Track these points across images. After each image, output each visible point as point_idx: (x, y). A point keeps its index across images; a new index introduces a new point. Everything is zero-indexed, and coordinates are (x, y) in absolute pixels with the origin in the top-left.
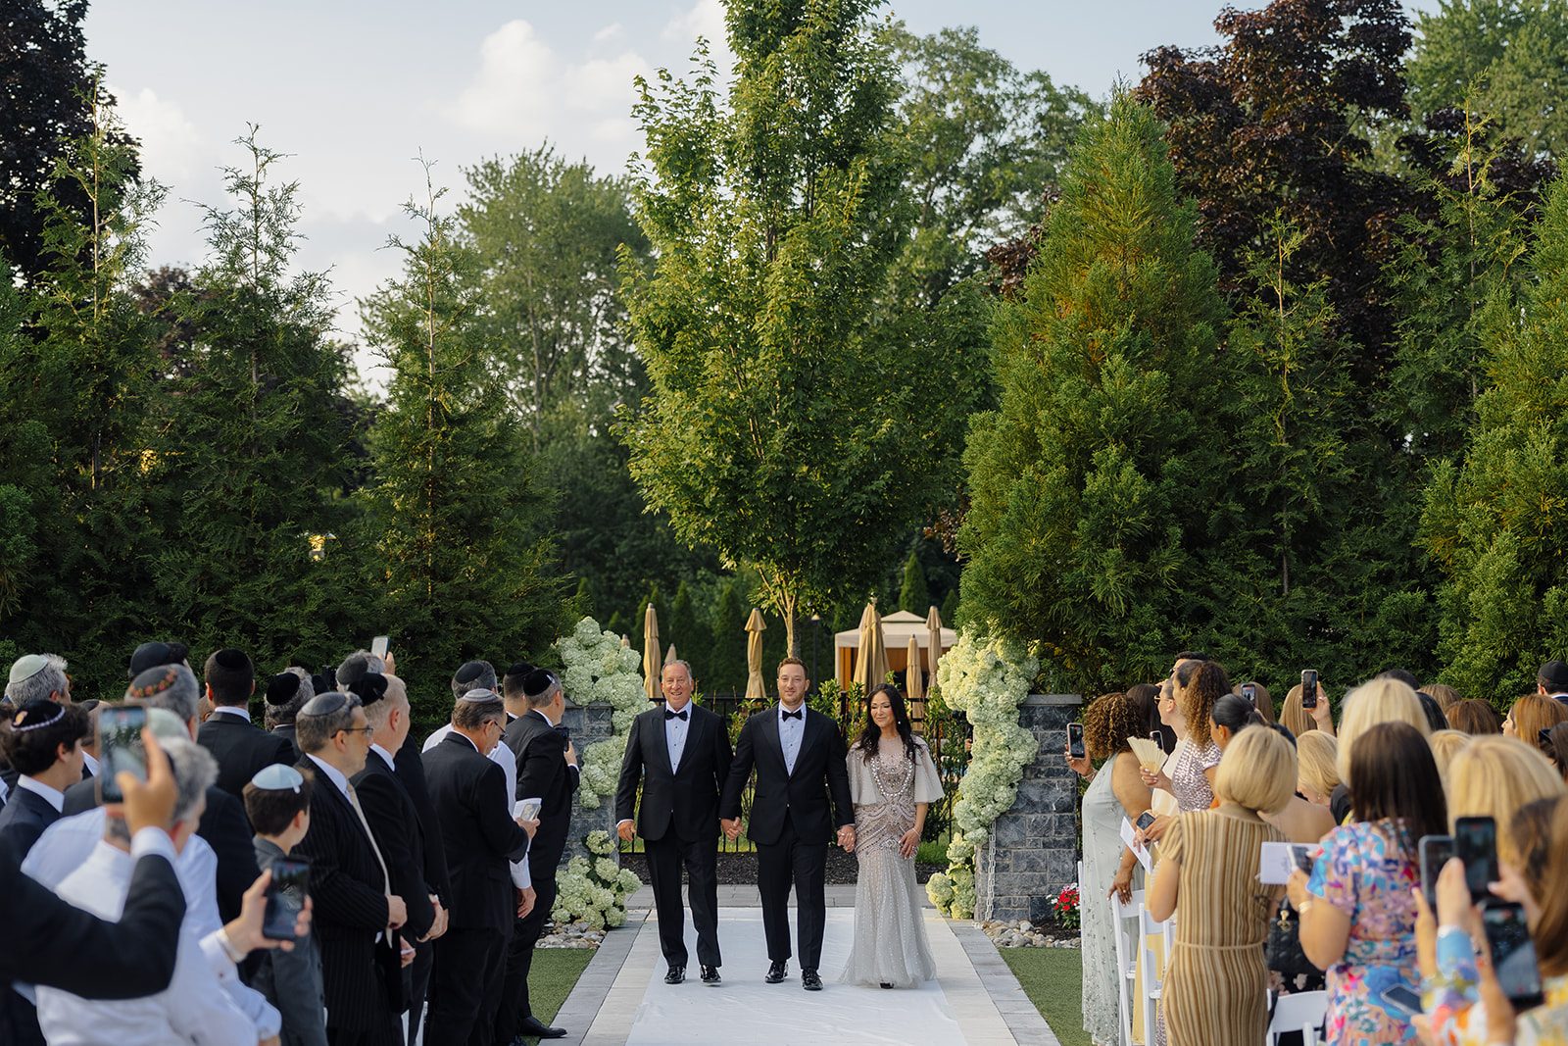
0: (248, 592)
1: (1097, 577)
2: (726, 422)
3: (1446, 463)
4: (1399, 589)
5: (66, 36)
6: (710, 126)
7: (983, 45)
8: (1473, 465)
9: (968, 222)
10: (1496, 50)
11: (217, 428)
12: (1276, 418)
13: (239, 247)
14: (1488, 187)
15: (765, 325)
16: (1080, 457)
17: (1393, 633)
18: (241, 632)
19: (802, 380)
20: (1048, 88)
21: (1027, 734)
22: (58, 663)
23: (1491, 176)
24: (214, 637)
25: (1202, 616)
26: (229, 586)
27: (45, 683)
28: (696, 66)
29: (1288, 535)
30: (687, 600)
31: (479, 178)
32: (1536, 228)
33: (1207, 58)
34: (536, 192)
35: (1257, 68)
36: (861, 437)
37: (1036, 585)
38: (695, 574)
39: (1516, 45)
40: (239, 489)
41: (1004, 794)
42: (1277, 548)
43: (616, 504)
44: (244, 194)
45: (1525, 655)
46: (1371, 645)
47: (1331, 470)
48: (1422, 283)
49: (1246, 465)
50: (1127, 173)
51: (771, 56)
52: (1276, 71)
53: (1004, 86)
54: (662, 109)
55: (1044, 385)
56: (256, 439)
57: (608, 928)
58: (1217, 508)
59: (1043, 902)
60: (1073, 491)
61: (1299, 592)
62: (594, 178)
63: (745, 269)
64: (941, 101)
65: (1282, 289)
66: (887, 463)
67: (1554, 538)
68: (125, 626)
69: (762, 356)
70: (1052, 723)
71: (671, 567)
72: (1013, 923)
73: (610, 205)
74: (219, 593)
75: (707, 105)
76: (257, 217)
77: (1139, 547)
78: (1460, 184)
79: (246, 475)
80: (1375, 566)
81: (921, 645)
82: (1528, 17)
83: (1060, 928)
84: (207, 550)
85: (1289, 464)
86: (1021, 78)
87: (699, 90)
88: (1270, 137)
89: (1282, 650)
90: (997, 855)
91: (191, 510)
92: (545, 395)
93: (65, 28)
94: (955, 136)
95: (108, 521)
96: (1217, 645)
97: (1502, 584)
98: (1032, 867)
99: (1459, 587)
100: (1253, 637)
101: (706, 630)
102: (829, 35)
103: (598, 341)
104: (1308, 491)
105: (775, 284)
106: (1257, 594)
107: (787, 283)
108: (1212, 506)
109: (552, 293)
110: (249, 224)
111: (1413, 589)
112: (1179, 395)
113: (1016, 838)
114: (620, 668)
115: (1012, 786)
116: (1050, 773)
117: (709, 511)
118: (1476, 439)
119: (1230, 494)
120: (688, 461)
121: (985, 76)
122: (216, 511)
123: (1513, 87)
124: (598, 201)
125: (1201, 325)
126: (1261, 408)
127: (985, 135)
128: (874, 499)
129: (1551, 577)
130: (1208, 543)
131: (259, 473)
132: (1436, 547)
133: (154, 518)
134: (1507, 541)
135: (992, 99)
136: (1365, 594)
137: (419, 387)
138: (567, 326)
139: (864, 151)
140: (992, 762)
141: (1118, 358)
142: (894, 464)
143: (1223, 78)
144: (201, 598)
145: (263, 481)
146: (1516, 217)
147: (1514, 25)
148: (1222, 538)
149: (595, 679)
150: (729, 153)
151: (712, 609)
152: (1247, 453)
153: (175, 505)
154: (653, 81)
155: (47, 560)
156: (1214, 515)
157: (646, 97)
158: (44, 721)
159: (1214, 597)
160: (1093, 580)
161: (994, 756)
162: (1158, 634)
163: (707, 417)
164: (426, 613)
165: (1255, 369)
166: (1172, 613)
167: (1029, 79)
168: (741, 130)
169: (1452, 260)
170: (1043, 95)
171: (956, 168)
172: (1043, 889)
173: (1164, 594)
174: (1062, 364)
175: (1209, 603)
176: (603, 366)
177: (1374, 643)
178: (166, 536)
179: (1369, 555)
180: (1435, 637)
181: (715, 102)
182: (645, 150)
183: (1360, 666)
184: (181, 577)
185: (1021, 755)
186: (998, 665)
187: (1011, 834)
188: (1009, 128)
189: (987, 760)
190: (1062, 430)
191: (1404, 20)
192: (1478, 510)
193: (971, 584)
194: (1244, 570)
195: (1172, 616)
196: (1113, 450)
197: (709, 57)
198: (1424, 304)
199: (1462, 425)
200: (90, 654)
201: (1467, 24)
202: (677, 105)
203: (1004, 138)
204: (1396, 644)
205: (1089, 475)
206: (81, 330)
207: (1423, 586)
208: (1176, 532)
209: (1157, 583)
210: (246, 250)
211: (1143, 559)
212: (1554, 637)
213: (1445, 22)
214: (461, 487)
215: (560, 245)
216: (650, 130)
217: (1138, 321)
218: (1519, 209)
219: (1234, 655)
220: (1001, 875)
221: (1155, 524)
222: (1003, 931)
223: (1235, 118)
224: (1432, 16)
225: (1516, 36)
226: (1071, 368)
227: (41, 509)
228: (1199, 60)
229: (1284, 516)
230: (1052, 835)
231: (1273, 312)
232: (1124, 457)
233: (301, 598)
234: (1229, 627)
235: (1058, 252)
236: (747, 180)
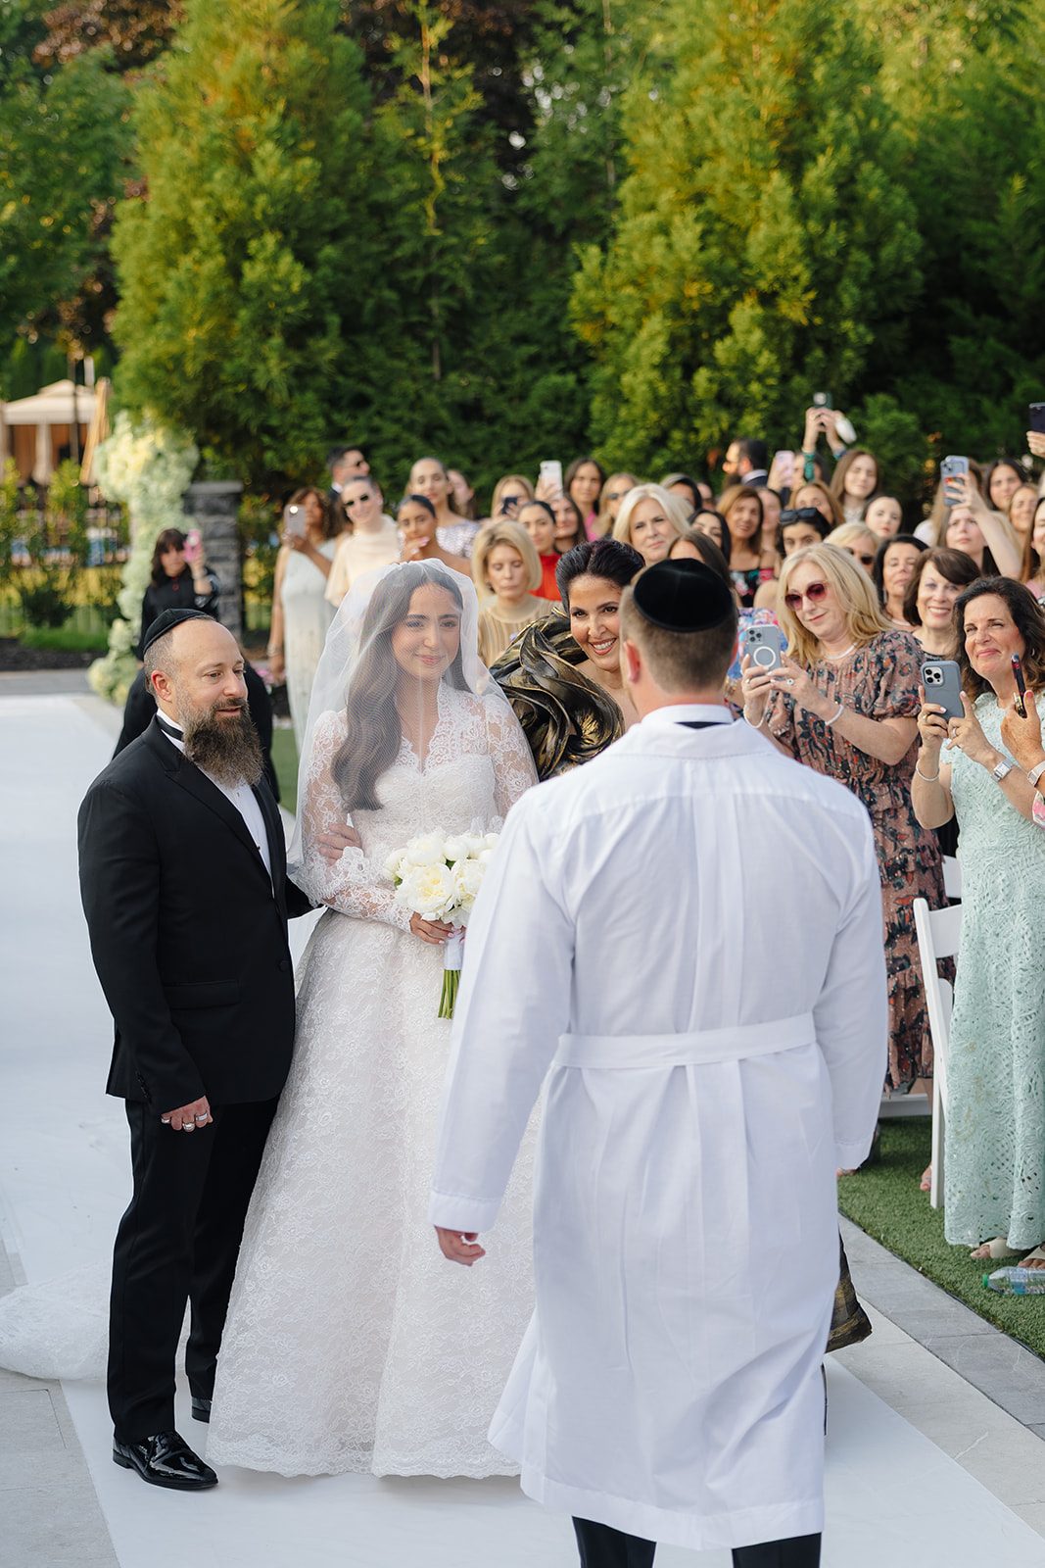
1: (259, 366)
3: (593, 250)
4: (549, 371)
8: (621, 251)
12: (428, 207)
16: (236, 245)
17: (548, 415)
25: (361, 402)
29: (440, 322)
37: (197, 376)
42: (430, 334)
45: (677, 435)
46: (525, 428)
47: (481, 258)
49: (398, 253)
55: (200, 173)
58: (371, 296)
60: (232, 281)
61: (453, 377)
65: (426, 77)
67: (700, 321)
70: (214, 511)
77: (298, 335)
80: (525, 350)
85: (441, 252)
89: (441, 434)
96: (378, 430)
97: (654, 367)
99: (610, 369)
100: (413, 421)
104: (461, 278)
106: (413, 379)
108: (366, 294)
111: (563, 373)
112: (332, 183)
118: (620, 226)
119: (382, 281)
125: (348, 113)
126: (411, 197)
129: (699, 357)
130: (363, 330)
132: (586, 332)
134: (657, 325)
136: (517, 378)
141: (269, 146)
148: (377, 325)
152: (398, 241)
156: (370, 304)
159: (372, 384)
160: (255, 370)
162: (320, 422)
165: (403, 155)
166: (332, 400)
169: (590, 47)
173: (324, 381)
174: (211, 153)
175: (369, 390)
177: (528, 425)
179: (521, 339)
180: (586, 417)
186: (159, 455)
190: (218, 219)
192: (627, 296)
194: (400, 356)
195: (333, 403)
196: (270, 240)
199: (604, 211)
204: (550, 426)
205: (247, 265)
207: (575, 369)
208: (334, 320)
209: (316, 371)
211: (303, 347)
217: (288, 105)
219: (396, 440)
221: (314, 313)
226: (221, 155)
229: (435, 304)
231: (420, 100)
232: (281, 245)
234: (388, 413)
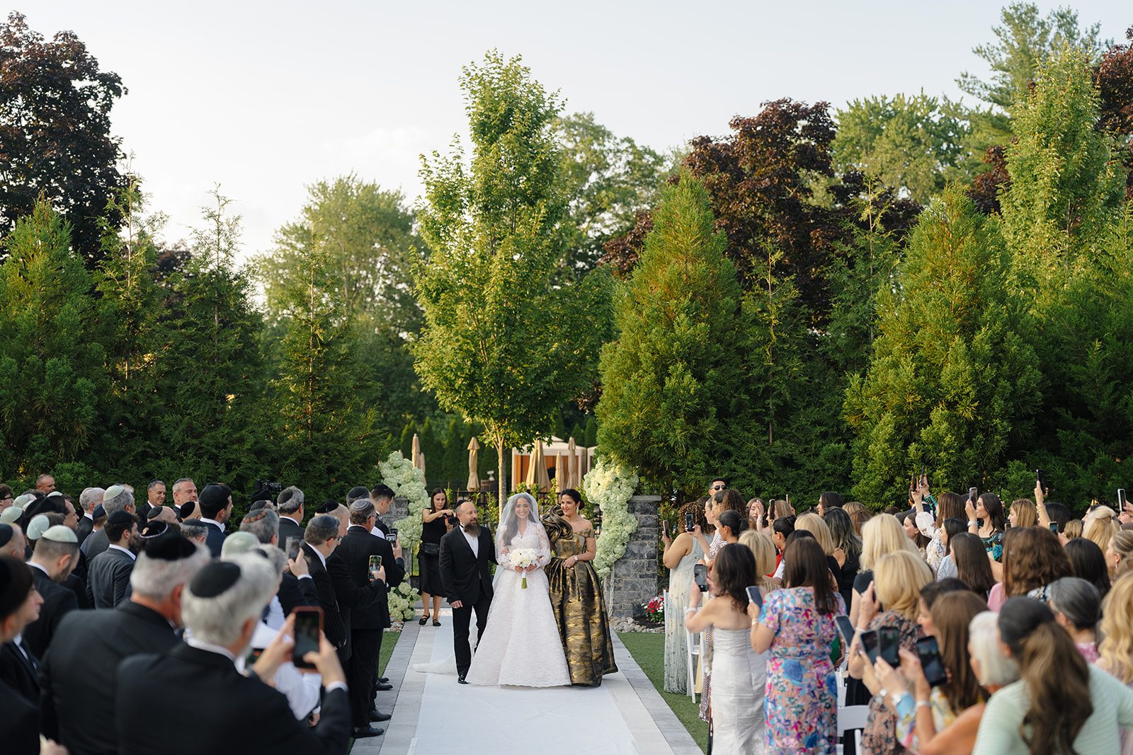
0: (212, 437)
1: (671, 433)
2: (468, 343)
3: (857, 376)
4: (831, 441)
5: (101, 121)
6: (461, 182)
7: (597, 122)
8: (872, 377)
9: (588, 220)
10: (879, 131)
11: (197, 348)
12: (767, 350)
13: (209, 249)
14: (880, 227)
15: (491, 292)
16: (662, 370)
17: (828, 465)
18: (208, 459)
19: (508, 321)
20: (633, 146)
21: (632, 516)
22: (129, 489)
23: (882, 221)
24: (195, 462)
25: (727, 455)
26: (202, 434)
27: (123, 500)
28: (452, 149)
29: (772, 412)
30: (430, 426)
31: (315, 191)
32: (905, 250)
33: (725, 142)
34: (347, 198)
35: (753, 147)
36: (542, 352)
37: (638, 437)
38: (434, 412)
39: (890, 128)
40: (209, 381)
41: (619, 549)
42: (767, 419)
43: (390, 373)
44: (211, 220)
45: (898, 479)
46: (816, 472)
47: (795, 378)
48: (845, 278)
49: (751, 374)
50: (688, 217)
51: (494, 145)
52: (762, 150)
53: (609, 145)
54: (434, 172)
55: (644, 330)
56: (218, 354)
57: (405, 620)
58: (735, 397)
59: (639, 606)
60: (659, 387)
61: (778, 443)
62: (380, 191)
63: (479, 261)
64: (574, 152)
65: (771, 280)
66: (554, 367)
67: (914, 417)
68: (144, 455)
69: (487, 308)
70: (645, 511)
71: (421, 408)
72: (623, 618)
73: (389, 206)
74: (196, 438)
75: (458, 170)
76: (219, 233)
77: (694, 417)
78: (865, 226)
79: (212, 374)
80: (818, 429)
81: (563, 454)
82: (896, 113)
83: (649, 622)
84: (189, 414)
85: (774, 374)
86: (618, 141)
87: (455, 162)
88: (758, 186)
89: (769, 474)
90: (615, 581)
91: (182, 392)
92: (351, 311)
93: (100, 116)
94: (581, 172)
95: (135, 398)
96: (734, 470)
97: (887, 441)
98: (634, 588)
99: (863, 441)
100: (754, 466)
101: (440, 444)
102: (525, 134)
103: (380, 282)
104: (784, 389)
105: (495, 268)
106: (756, 444)
107: (502, 269)
108: (732, 396)
109: (356, 255)
110: (215, 237)
111: (838, 442)
112: (715, 336)
113: (626, 573)
114: (413, 479)
115: (623, 544)
116: (644, 538)
117: (458, 391)
118: (873, 363)
119: (742, 390)
120: (447, 364)
121: (598, 139)
122: (195, 393)
123: (886, 152)
124: (382, 204)
125: (727, 299)
126: (758, 344)
127: (599, 172)
128: (548, 386)
129: (912, 437)
130: (729, 415)
131: (219, 373)
132: (851, 421)
133: (161, 396)
134: (889, 418)
135: (602, 152)
136: (813, 445)
137: (306, 326)
138: (364, 273)
139: (543, 197)
140: (613, 532)
141: (683, 316)
142: (560, 367)
143: (733, 153)
144: (187, 440)
145: (222, 378)
146: (894, 244)
147: (889, 117)
148: (736, 414)
149: (399, 485)
150: (471, 197)
151: (443, 432)
152: (751, 368)
153: (173, 389)
154: (430, 157)
155: (103, 419)
156: (734, 400)
157: (426, 166)
158: (157, 533)
159: (733, 445)
160: (668, 435)
161: (614, 528)
162: (703, 465)
163: (458, 341)
164: (309, 449)
165: (755, 322)
166: (711, 453)
167: (622, 141)
168: (478, 185)
169: (860, 266)
170: (630, 150)
171: (582, 191)
172: (639, 600)
173: (706, 443)
174: (653, 318)
175: (730, 448)
176: (383, 295)
177: (818, 471)
178: (166, 405)
179: (818, 423)
180: (850, 468)
181: (463, 169)
182: (424, 194)
183: (810, 483)
184: (175, 429)
185: (629, 528)
186: (617, 479)
187: (622, 570)
188: (611, 169)
189: (610, 531)
190: (653, 354)
191: (832, 123)
192: (874, 401)
193: (603, 436)
194: (749, 431)
195: (711, 455)
196: (680, 366)
197: (460, 144)
198: (845, 289)
199: (865, 354)
200: (126, 470)
201: (863, 116)
202: (442, 170)
203: (608, 174)
204: (830, 472)
205: (667, 379)
206: (120, 293)
207: (845, 440)
208: (713, 410)
209: (703, 437)
210: (213, 252)
211: (695, 424)
212: (913, 470)
213: (851, 115)
214: (327, 381)
215: (359, 228)
216: (428, 183)
217: (695, 294)
218: (896, 239)
219: (744, 476)
220: (617, 592)
221: (702, 406)
222: (619, 623)
223: (739, 176)
224: (844, 112)
225: (889, 124)
226: (657, 320)
227: (100, 391)
228: (721, 142)
229: (771, 402)
230: (645, 571)
231: (766, 292)
232: (686, 369)
233: (241, 441)
234: (740, 461)
235: (651, 258)
236: (481, 212)
